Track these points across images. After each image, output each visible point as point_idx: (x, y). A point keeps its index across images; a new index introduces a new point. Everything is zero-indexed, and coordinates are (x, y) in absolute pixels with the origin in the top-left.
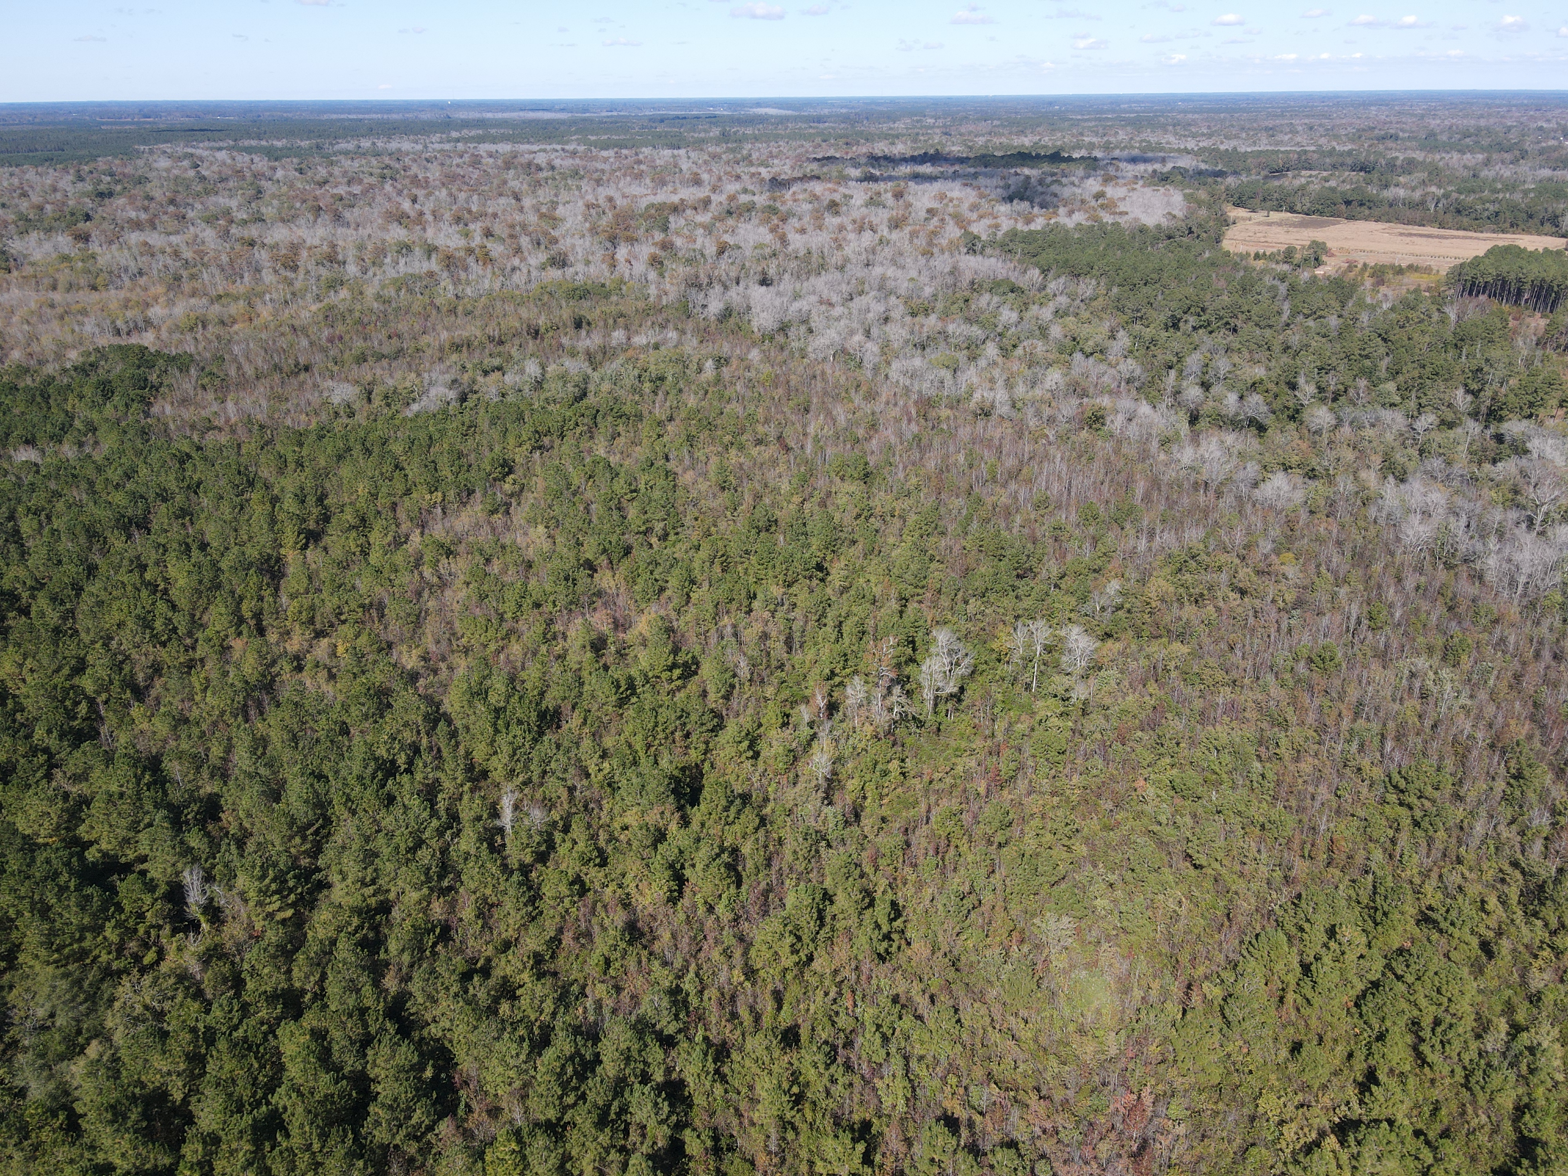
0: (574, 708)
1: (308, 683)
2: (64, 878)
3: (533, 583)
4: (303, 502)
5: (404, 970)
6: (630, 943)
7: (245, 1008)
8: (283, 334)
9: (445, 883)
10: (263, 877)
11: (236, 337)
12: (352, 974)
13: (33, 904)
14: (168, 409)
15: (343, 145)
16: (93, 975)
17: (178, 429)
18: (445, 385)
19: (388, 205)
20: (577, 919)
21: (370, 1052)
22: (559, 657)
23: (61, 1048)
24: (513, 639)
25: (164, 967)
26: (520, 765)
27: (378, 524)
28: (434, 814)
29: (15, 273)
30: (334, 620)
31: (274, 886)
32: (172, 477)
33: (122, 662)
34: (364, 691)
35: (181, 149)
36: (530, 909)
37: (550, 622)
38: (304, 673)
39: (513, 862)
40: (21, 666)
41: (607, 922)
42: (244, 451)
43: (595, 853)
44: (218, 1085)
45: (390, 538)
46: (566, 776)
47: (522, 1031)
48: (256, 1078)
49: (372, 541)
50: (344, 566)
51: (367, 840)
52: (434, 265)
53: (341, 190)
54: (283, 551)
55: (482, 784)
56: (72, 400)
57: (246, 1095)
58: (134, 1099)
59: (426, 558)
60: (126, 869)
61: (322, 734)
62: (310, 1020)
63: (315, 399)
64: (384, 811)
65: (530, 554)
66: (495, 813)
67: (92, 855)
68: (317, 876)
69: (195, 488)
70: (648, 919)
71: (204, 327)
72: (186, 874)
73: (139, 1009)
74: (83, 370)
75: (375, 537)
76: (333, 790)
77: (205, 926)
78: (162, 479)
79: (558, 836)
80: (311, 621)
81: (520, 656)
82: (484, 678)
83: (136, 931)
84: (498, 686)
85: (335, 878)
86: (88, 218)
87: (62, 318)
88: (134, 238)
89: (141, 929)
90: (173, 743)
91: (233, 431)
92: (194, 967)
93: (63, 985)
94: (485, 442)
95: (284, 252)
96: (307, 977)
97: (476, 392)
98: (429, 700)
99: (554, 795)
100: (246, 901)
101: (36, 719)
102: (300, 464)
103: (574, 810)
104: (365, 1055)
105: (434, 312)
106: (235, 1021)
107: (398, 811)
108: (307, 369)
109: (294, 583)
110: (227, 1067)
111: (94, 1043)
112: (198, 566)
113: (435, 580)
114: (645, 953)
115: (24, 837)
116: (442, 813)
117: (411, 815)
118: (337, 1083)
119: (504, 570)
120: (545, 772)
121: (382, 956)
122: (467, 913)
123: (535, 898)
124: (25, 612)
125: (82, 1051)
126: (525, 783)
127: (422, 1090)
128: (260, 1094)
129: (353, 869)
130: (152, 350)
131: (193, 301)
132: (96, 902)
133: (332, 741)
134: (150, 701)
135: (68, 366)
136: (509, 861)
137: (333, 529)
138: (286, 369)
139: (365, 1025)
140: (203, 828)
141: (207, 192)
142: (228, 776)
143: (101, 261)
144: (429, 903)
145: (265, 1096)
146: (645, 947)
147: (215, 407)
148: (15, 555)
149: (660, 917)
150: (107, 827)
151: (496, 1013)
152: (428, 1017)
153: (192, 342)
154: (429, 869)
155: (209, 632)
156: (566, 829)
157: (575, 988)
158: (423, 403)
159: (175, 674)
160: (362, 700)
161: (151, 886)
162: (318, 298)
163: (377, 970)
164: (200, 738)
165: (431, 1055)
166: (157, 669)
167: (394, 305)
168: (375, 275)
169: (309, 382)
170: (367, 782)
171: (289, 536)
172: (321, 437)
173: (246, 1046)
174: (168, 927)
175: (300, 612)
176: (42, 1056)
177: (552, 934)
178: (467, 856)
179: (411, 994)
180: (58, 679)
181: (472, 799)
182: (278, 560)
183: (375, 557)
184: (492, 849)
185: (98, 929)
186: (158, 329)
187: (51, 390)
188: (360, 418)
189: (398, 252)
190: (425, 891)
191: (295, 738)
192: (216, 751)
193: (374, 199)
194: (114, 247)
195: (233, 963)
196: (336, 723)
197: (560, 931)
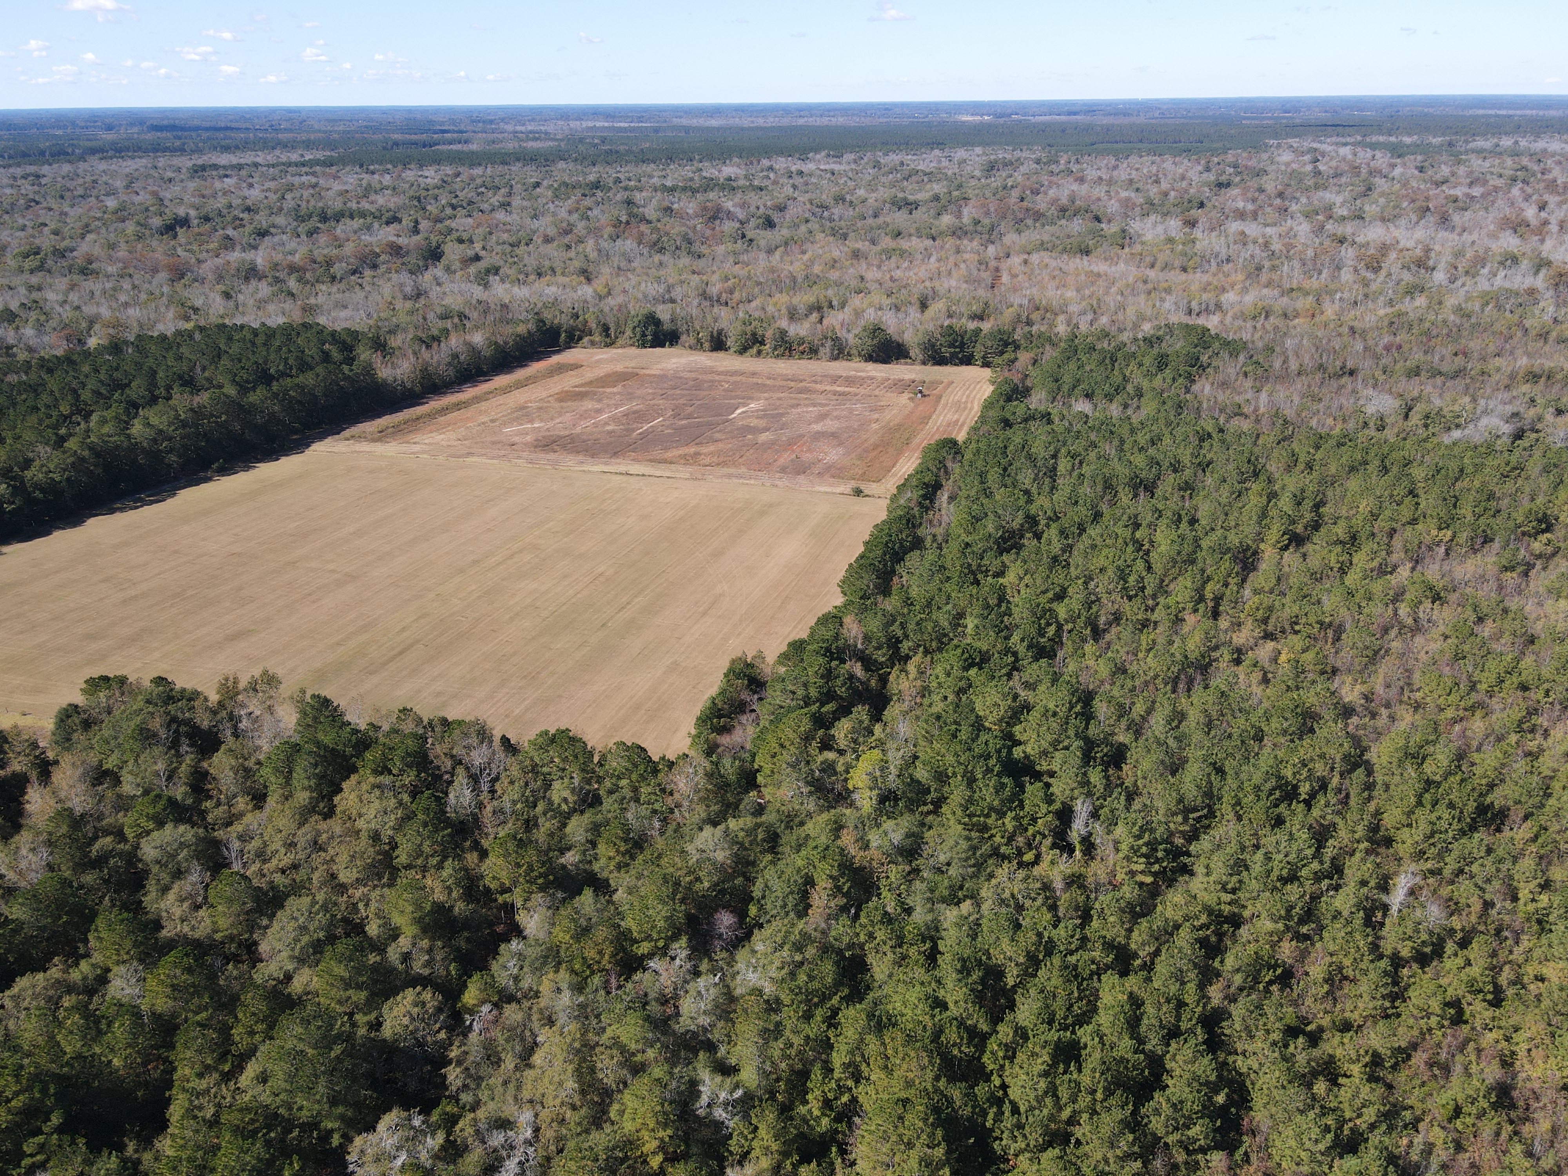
0: (1526, 817)
1: (1242, 677)
2: (992, 762)
3: (1528, 661)
4: (1299, 504)
5: (1233, 989)
6: (1495, 1106)
7: (1084, 939)
8: (1340, 335)
9: (1304, 930)
10: (1138, 837)
11: (1293, 332)
12: (1183, 964)
13: (966, 772)
14: (1208, 388)
15: (1480, 143)
16: (985, 848)
17: (1210, 409)
18: (1501, 417)
19: (1507, 210)
20: (1439, 1045)
21: (1174, 1045)
22: (1529, 754)
23: (946, 893)
24: (1479, 714)
25: (1037, 871)
26: (1433, 851)
27: (1368, 547)
28: (1317, 855)
29: (1127, 250)
30: (1287, 627)
31: (1144, 850)
32: (1188, 452)
33: (1093, 602)
34: (1292, 706)
35: (1308, 143)
36: (1387, 1004)
37: (1533, 712)
38: (1241, 668)
39: (1387, 947)
40: (1021, 579)
41: (1474, 1068)
42: (1260, 442)
43: (1490, 987)
44: (1042, 991)
45: (1375, 564)
46: (1487, 887)
47: (1330, 1121)
48: (1071, 1005)
49: (1355, 561)
50: (1317, 577)
51: (1243, 849)
52: (1540, 282)
53: (1459, 192)
54: (1262, 546)
55: (1382, 850)
56: (1133, 366)
57: (1060, 1014)
58: (979, 963)
59: (1408, 596)
60: (1037, 776)
61: (1236, 732)
62: (1133, 982)
63: (1348, 403)
64: (1268, 828)
65: (1538, 628)
66: (1384, 886)
67: (1018, 753)
68: (1185, 859)
69: (1204, 466)
70: (1528, 1093)
71: (1267, 317)
72: (1079, 802)
73: (1007, 895)
74: (1149, 341)
75: (1360, 559)
76: (1227, 788)
77: (1078, 854)
78: (1180, 451)
79: (1450, 947)
80: (1265, 621)
81: (1479, 736)
82: (1427, 742)
83: (1026, 830)
84: (1440, 757)
85: (1199, 869)
86: (1202, 205)
87: (1149, 293)
88: (1234, 226)
89: (1030, 832)
90: (1108, 687)
91: (1258, 421)
92: (1058, 885)
93: (964, 845)
94: (1527, 490)
95: (1372, 251)
96: (1143, 944)
97: (1537, 431)
98: (1356, 741)
99: (1463, 901)
100: (1117, 850)
101: (1017, 626)
102: (1310, 467)
103: (1481, 928)
104: (1168, 1045)
105: (1519, 334)
106: (1073, 947)
107: (1281, 835)
108: (1352, 373)
109: (1261, 580)
110: (1054, 982)
111: (968, 902)
112: (1182, 537)
113: (1409, 621)
114: (1508, 1129)
115: (977, 716)
116: (1327, 860)
117: (1295, 847)
118: (1135, 1053)
119: (1497, 636)
120: (1461, 871)
121: (1216, 964)
122: (1317, 970)
123: (1398, 995)
124: (1038, 536)
125: (958, 904)
126: (1432, 872)
127: (1209, 1111)
128: (1070, 1021)
129: (1220, 870)
130: (1213, 332)
131: (1265, 291)
132: (1007, 792)
133: (1243, 742)
134: (1103, 643)
135: (1140, 336)
136: (1382, 943)
137: (1319, 538)
138: (1331, 370)
139: (1178, 1018)
140: (1105, 771)
141: (1317, 187)
142: (1141, 734)
143: (1198, 246)
144: (1280, 940)
145: (1074, 1025)
146: (1511, 1122)
147: (1249, 395)
148: (1046, 488)
149: (1544, 1100)
150: (1035, 736)
151: (1310, 1086)
152: (1239, 1047)
153: (1251, 330)
154: (1293, 907)
155: (1171, 601)
156: (1464, 944)
157: (1407, 1115)
158: (1467, 432)
159: (1130, 628)
160: (1288, 715)
161: (1049, 799)
162: (1391, 303)
163: (1208, 975)
164: (1131, 691)
165: (1230, 1083)
166: (1117, 618)
167: (1473, 320)
168: (1463, 285)
169: (1349, 387)
170: (1263, 795)
171: (1274, 533)
172: (1340, 445)
173: (1072, 974)
174: (1050, 839)
175: (1258, 609)
176: (932, 891)
177: (1403, 1044)
178: (1337, 915)
179: (1230, 1016)
180: (1042, 600)
181: (1364, 860)
182: (1255, 553)
183: (1351, 579)
184: (1368, 922)
185: (1002, 815)
186: (1224, 313)
187: (1119, 355)
188: (1389, 434)
189: (1501, 263)
190: (1281, 926)
191: (1209, 725)
192: (1139, 708)
193: (1493, 202)
194: (1214, 234)
195: (1088, 897)
196: (1253, 726)
197: (1414, 1046)
